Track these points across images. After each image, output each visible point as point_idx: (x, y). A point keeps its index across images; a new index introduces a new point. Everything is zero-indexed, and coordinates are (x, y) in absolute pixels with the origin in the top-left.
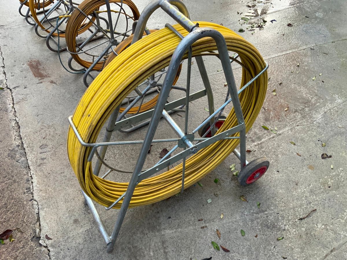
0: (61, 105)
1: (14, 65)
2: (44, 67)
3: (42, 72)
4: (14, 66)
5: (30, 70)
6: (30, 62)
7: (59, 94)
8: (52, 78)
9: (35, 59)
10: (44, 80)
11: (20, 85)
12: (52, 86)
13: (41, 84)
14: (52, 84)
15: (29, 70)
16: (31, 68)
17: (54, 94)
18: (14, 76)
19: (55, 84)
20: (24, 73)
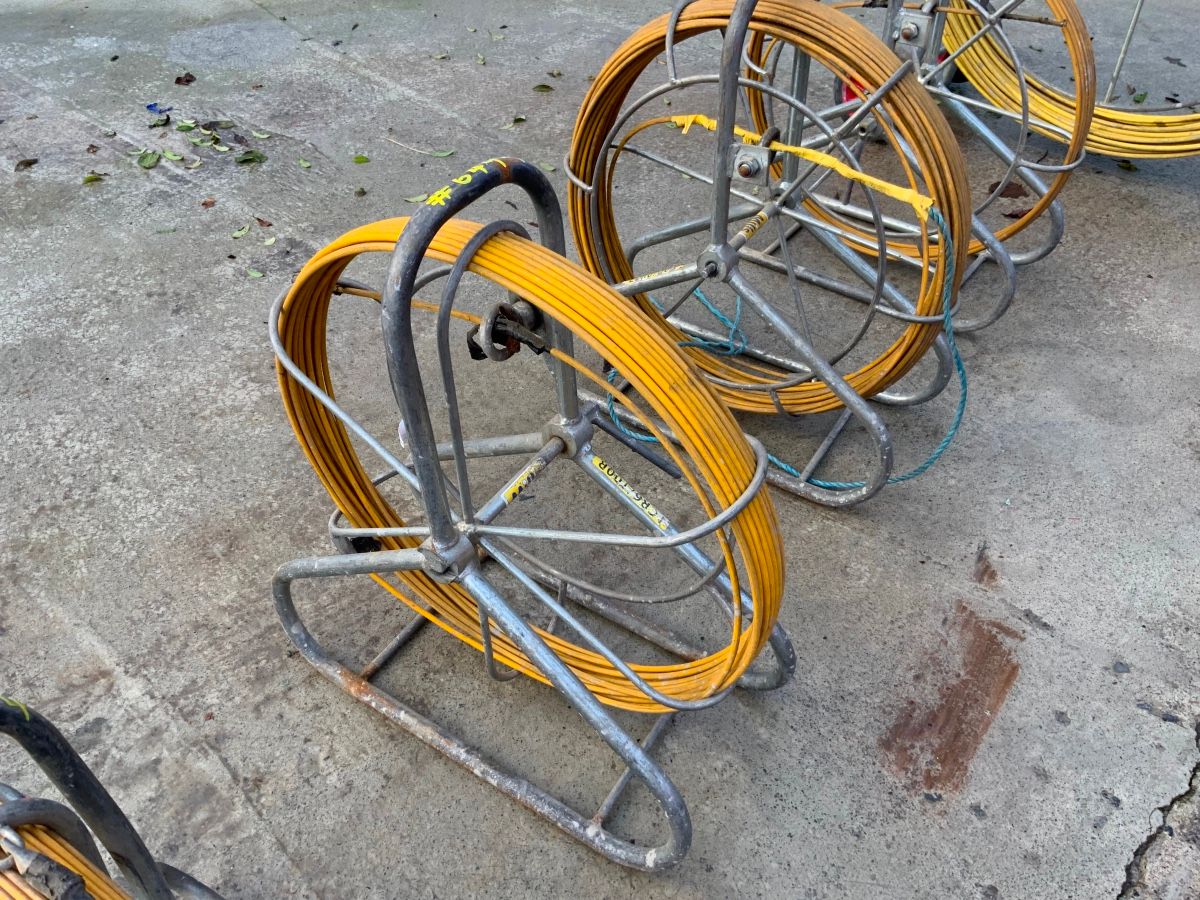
0: (1080, 469)
1: (1029, 870)
2: (917, 677)
3: (958, 658)
4: (1035, 859)
5: (993, 735)
6: (930, 781)
7: (1024, 507)
8: (962, 586)
9: (880, 776)
10: (1000, 613)
11: (1133, 708)
12: (1005, 559)
13: (1036, 611)
14: (995, 567)
15: (998, 739)
16: (969, 740)
17: (1046, 522)
18: (1105, 794)
19: (988, 552)
20: (1036, 751)
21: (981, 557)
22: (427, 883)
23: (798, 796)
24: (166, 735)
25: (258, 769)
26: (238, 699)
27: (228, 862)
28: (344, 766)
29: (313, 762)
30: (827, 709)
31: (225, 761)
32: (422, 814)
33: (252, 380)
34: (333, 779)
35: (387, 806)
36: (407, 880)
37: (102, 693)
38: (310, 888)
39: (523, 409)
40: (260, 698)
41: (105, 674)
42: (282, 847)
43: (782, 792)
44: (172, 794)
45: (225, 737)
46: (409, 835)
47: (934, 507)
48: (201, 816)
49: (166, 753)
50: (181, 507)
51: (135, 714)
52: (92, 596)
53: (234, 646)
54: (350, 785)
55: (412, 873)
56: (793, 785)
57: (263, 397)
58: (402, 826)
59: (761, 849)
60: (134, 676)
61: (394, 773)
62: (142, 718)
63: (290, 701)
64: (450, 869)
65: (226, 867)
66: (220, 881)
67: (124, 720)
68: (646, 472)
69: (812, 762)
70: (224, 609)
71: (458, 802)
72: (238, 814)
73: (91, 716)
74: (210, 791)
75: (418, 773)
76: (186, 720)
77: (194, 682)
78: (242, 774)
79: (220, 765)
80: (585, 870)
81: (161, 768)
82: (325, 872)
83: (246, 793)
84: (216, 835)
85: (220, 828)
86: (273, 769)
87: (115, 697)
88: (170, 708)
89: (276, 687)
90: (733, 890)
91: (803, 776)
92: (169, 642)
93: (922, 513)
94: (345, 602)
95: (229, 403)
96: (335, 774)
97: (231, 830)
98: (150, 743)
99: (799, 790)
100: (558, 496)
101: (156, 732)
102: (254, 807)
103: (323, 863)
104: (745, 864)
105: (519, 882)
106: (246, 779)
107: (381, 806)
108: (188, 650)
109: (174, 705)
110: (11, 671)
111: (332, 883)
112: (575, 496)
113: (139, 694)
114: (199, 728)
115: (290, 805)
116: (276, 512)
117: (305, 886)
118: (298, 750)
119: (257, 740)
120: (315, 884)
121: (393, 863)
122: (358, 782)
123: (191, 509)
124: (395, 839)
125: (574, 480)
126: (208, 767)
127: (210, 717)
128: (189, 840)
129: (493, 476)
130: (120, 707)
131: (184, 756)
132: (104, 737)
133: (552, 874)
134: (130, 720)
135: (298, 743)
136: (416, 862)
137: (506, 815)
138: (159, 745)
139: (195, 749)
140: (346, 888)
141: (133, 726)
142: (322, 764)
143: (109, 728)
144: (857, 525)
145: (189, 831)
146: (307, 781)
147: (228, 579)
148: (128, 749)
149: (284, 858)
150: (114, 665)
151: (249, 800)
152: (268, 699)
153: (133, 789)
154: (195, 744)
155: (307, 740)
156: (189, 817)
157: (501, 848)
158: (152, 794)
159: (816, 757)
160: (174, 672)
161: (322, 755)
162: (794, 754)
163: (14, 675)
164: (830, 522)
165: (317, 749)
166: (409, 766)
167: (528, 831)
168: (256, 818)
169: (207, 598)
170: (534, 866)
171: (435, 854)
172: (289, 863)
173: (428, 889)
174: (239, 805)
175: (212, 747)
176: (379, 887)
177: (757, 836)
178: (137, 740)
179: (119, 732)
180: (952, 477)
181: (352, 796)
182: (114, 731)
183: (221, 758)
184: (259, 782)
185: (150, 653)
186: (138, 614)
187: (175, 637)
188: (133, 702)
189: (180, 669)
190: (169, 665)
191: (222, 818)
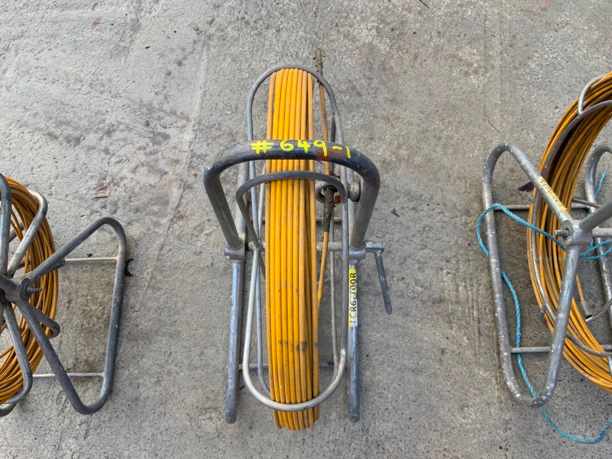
22: (179, 314)
23: (310, 451)
24: (178, 166)
25: (186, 212)
27: (145, 234)
28: (207, 244)
29: (202, 230)
30: (367, 441)
31: (182, 197)
32: (205, 291)
33: (377, 28)
34: (199, 244)
35: (200, 274)
36: (176, 306)
37: (180, 126)
38: (152, 272)
39: (456, 167)
41: (188, 120)
42: (161, 249)
43: (307, 441)
44: (157, 190)
45: (191, 188)
46: (194, 292)
47: (550, 436)
48: (156, 208)
49: (171, 173)
51: (179, 146)
52: (216, 80)
54: (201, 252)
55: (180, 305)
56: (314, 445)
57: (370, 43)
58: (196, 286)
59: (273, 447)
60: (193, 130)
61: (216, 265)
62: (180, 151)
64: (189, 319)
65: (142, 234)
66: (136, 237)
67: (174, 145)
68: (458, 262)
69: (332, 448)
71: (219, 301)
72: (164, 221)
73: (168, 131)
74: (166, 203)
75: (221, 275)
76: (188, 167)
77: (206, 156)
78: (180, 209)
79: (178, 198)
80: (220, 374)
81: (165, 176)
82: (162, 271)
83: (174, 216)
84: (152, 220)
85: (155, 219)
86: (189, 218)
87: (181, 133)
88: (190, 157)
90: (247, 444)
91: (322, 447)
92: (216, 129)
93: (540, 431)
95: (355, 33)
96: (202, 243)
97: (157, 224)
98: (171, 163)
99: (313, 449)
100: (408, 228)
101: (177, 161)
102: (170, 225)
103: (164, 269)
104: (262, 443)
105: (200, 350)
106: (179, 212)
107: (199, 272)
108: (218, 140)
109: (192, 157)
110: (167, 85)
111: (159, 278)
112: (414, 236)
113: (188, 140)
114: (189, 175)
115: (179, 238)
117: (151, 269)
118: (203, 220)
119: (198, 201)
120: (155, 272)
121: (179, 295)
122: (204, 255)
124: (189, 288)
125: (424, 228)
126: (175, 193)
127: (195, 175)
128: (144, 213)
129: (398, 187)
130: (179, 138)
131: (174, 180)
132: (163, 145)
133: (211, 361)
134: (175, 148)
135: (206, 218)
136: (185, 303)
137: (224, 325)
138: (172, 168)
139: (179, 182)
140: (160, 285)
141: (174, 151)
142: (203, 234)
143: (168, 143)
144: (503, 398)
145: (147, 209)
146: (193, 235)
147: (260, 124)
148: (164, 158)
149: (157, 253)
150: (193, 119)
151: (172, 220)
153: (151, 174)
154: (181, 180)
155: (209, 220)
156: (152, 205)
157: (210, 332)
158: (152, 183)
159: (336, 449)
160: (205, 144)
161: (207, 232)
162: (331, 437)
163: (166, 88)
164: (494, 381)
165: (208, 227)
166: (222, 269)
167: (223, 339)
168: (166, 229)
170: (210, 352)
171: (192, 309)
172: (157, 256)
173: (177, 317)
174: (167, 218)
175: (184, 187)
176: (167, 297)
177: (278, 441)
178: (169, 157)
179: (168, 148)
180: (584, 436)
181: (197, 257)
182: (168, 146)
183: (182, 195)
184: (181, 217)
185: (207, 127)
186: (221, 105)
187: (220, 129)
188: (183, 141)
189: (208, 145)
190: (207, 139)
191: (159, 217)
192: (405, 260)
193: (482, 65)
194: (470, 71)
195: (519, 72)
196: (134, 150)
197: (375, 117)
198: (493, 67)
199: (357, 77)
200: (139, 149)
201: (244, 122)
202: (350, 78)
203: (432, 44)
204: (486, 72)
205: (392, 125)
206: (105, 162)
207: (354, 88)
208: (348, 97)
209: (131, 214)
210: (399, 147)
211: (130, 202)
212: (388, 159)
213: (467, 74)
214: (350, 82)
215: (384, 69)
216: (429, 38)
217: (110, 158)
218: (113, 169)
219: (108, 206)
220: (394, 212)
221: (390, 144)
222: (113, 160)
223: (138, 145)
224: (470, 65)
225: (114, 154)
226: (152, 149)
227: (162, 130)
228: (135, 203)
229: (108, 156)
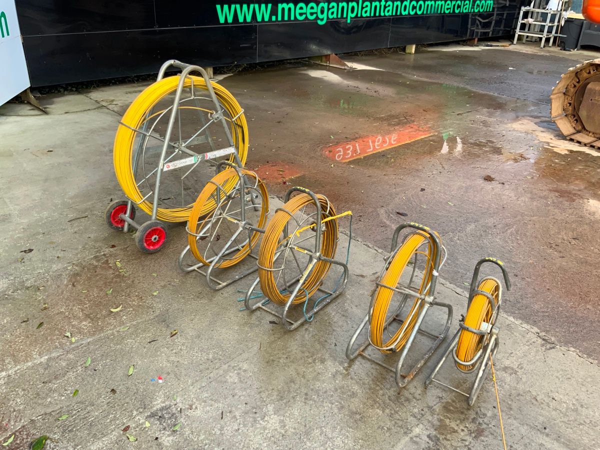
21: (358, 275)
26: (415, 404)
33: (263, 419)
40: (414, 400)
41: (411, 438)
45: (427, 406)
48: (451, 408)
50: (337, 431)
51: (424, 428)
53: (397, 407)
57: (275, 414)
60: (411, 431)
63: (414, 393)
70: (383, 412)
72: (449, 400)
73: (427, 440)
74: (444, 407)
76: (424, 416)
77: (411, 415)
78: (438, 401)
79: (437, 406)
83: (443, 400)
84: (456, 404)
85: (454, 404)
86: (435, 395)
87: (419, 435)
89: (410, 397)
94: (378, 383)
95: (278, 424)
98: (433, 423)
102: (446, 398)
108: (400, 419)
109: (420, 419)
113: (417, 429)
114: (426, 413)
116: (340, 403)
118: (428, 391)
119: (427, 399)
123: (338, 427)
126: (437, 408)
127: (422, 410)
128: (458, 409)
130: (422, 432)
131: (435, 415)
132: (433, 434)
134: (427, 429)
138: (433, 420)
139: (433, 412)
150: (408, 437)
152: (414, 398)
153: (447, 424)
156: (452, 410)
158: (448, 420)
160: (409, 421)
169: (379, 416)
174: (447, 401)
175: (432, 408)
182: (431, 432)
184: (439, 398)
185: (402, 428)
186: (387, 434)
187: (395, 422)
188: (420, 429)
189: (407, 419)
190: (406, 422)
191: (451, 404)
192: (346, 331)
193: (233, 370)
194: (242, 370)
195: (221, 357)
196: (452, 441)
197: (308, 381)
198: (229, 366)
199: (299, 403)
200: (448, 440)
201: (380, 418)
202: (304, 404)
203: (244, 393)
204: (235, 366)
205: (304, 373)
206: (472, 445)
207: (306, 399)
208: (314, 396)
209: (466, 412)
210: (310, 363)
211: (464, 418)
212: (320, 362)
213: (245, 371)
214: (305, 403)
215: (282, 397)
216: (242, 397)
217: (469, 445)
218: (469, 439)
219: (478, 422)
220: (336, 345)
221: (313, 367)
222: (467, 443)
223: (449, 442)
224: (238, 374)
225: (465, 446)
226: (441, 436)
227: (430, 442)
228: (462, 416)
229: (469, 447)
